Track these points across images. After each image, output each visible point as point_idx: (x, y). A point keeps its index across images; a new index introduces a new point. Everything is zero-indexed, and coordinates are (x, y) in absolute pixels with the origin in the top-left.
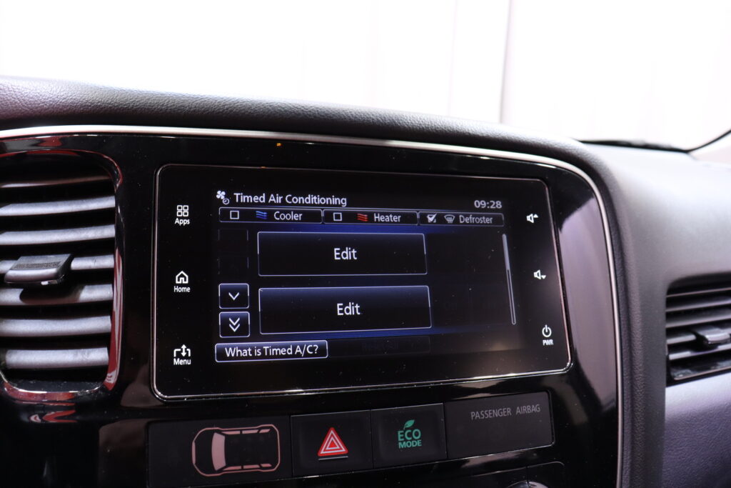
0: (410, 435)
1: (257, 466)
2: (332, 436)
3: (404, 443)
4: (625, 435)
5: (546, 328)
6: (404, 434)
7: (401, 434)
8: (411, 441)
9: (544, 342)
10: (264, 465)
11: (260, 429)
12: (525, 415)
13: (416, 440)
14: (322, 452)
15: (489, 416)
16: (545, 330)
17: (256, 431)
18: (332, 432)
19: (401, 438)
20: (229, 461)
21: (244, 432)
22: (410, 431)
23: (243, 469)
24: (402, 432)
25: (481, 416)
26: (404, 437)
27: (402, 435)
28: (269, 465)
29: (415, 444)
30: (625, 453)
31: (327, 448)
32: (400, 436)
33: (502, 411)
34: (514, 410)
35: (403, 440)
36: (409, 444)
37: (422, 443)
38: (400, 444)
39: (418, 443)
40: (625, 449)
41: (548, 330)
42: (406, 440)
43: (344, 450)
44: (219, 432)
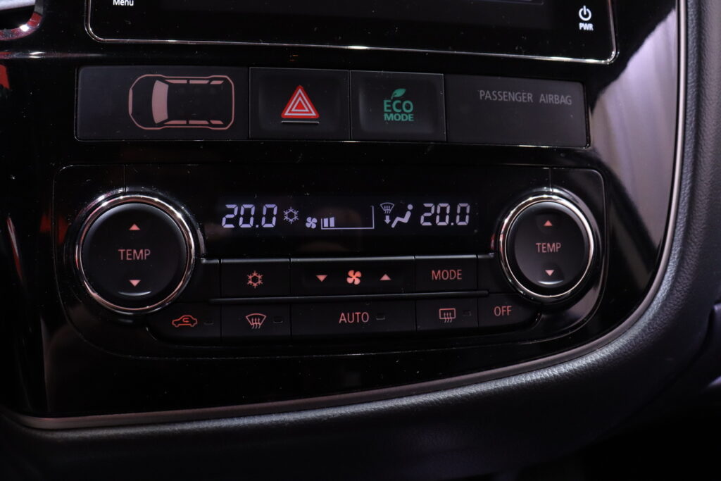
0: (399, 106)
1: (205, 122)
2: (300, 96)
3: (391, 115)
4: (685, 154)
5: (585, 9)
6: (391, 104)
7: (388, 103)
8: (400, 113)
9: (581, 25)
10: (214, 122)
11: (211, 80)
12: (550, 106)
13: (407, 114)
14: (287, 114)
15: (503, 98)
16: (583, 12)
17: (206, 82)
18: (300, 91)
19: (388, 108)
20: (172, 114)
21: (191, 82)
22: (399, 102)
23: (188, 124)
24: (390, 101)
25: (493, 97)
26: (391, 108)
27: (389, 106)
28: (220, 122)
29: (405, 117)
30: (684, 177)
31: (293, 110)
32: (386, 106)
33: (521, 95)
34: (536, 98)
35: (390, 111)
36: (397, 117)
37: (415, 117)
38: (386, 115)
39: (409, 118)
40: (684, 171)
41: (587, 12)
42: (394, 113)
43: (314, 114)
44: (162, 80)
